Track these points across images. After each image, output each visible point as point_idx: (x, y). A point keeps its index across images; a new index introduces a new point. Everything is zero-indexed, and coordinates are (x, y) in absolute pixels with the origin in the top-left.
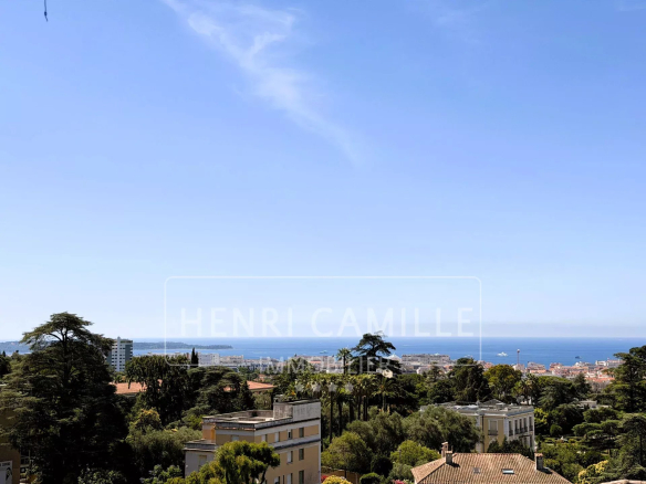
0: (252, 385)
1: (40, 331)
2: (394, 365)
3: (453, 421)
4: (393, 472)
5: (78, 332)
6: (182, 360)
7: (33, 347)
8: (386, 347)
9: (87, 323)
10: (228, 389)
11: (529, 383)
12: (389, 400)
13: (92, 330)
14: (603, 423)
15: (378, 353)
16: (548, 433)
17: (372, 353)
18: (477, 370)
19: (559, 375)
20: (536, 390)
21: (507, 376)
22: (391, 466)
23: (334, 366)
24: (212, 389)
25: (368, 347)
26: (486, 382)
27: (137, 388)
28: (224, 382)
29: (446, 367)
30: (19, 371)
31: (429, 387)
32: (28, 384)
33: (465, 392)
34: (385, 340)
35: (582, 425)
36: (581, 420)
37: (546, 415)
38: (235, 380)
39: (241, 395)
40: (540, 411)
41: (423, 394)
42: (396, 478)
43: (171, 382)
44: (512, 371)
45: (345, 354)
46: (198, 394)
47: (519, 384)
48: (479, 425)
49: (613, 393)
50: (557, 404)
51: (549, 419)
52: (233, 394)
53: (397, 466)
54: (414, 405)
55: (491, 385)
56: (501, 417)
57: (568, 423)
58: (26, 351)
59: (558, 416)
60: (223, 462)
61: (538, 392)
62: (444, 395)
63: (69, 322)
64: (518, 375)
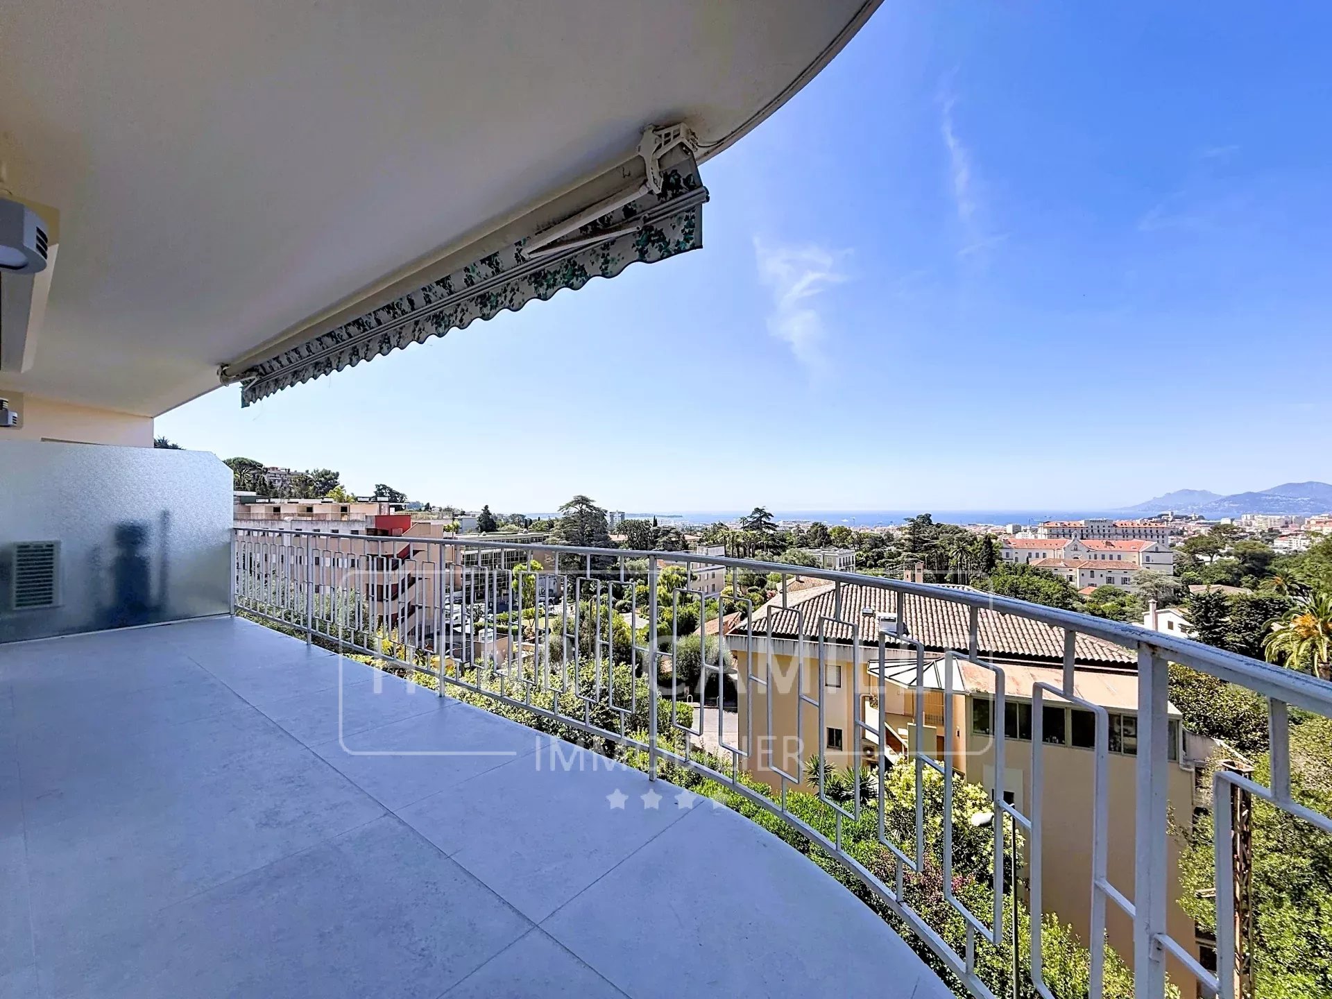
0: (688, 537)
1: (568, 505)
2: (773, 527)
3: (805, 558)
4: (766, 586)
5: (588, 506)
6: (647, 522)
7: (565, 514)
8: (767, 515)
9: (593, 501)
10: (674, 539)
11: (855, 537)
12: (768, 546)
13: (595, 505)
14: (896, 559)
15: (763, 519)
16: (866, 566)
17: (759, 519)
18: (824, 528)
19: (879, 533)
20: (860, 541)
21: (844, 533)
22: (766, 583)
23: (737, 527)
24: (665, 538)
25: (757, 515)
26: (829, 536)
27: (623, 538)
28: (671, 535)
29: (806, 528)
30: (558, 527)
31: (795, 540)
32: (563, 534)
33: (816, 541)
34: (767, 511)
35: (883, 560)
36: (883, 558)
37: (865, 555)
38: (678, 534)
39: (681, 542)
40: (861, 553)
41: (791, 543)
42: (768, 589)
43: (641, 534)
44: (846, 530)
45: (744, 519)
46: (657, 541)
47: (849, 537)
48: (821, 560)
49: (903, 541)
50: (872, 549)
51: (867, 557)
52: (677, 542)
53: (769, 582)
54: (784, 548)
55: (832, 538)
56: (835, 556)
57: (876, 561)
58: (561, 516)
59: (872, 556)
60: (664, 577)
61: (861, 541)
62: (804, 543)
63: (583, 500)
64: (849, 533)
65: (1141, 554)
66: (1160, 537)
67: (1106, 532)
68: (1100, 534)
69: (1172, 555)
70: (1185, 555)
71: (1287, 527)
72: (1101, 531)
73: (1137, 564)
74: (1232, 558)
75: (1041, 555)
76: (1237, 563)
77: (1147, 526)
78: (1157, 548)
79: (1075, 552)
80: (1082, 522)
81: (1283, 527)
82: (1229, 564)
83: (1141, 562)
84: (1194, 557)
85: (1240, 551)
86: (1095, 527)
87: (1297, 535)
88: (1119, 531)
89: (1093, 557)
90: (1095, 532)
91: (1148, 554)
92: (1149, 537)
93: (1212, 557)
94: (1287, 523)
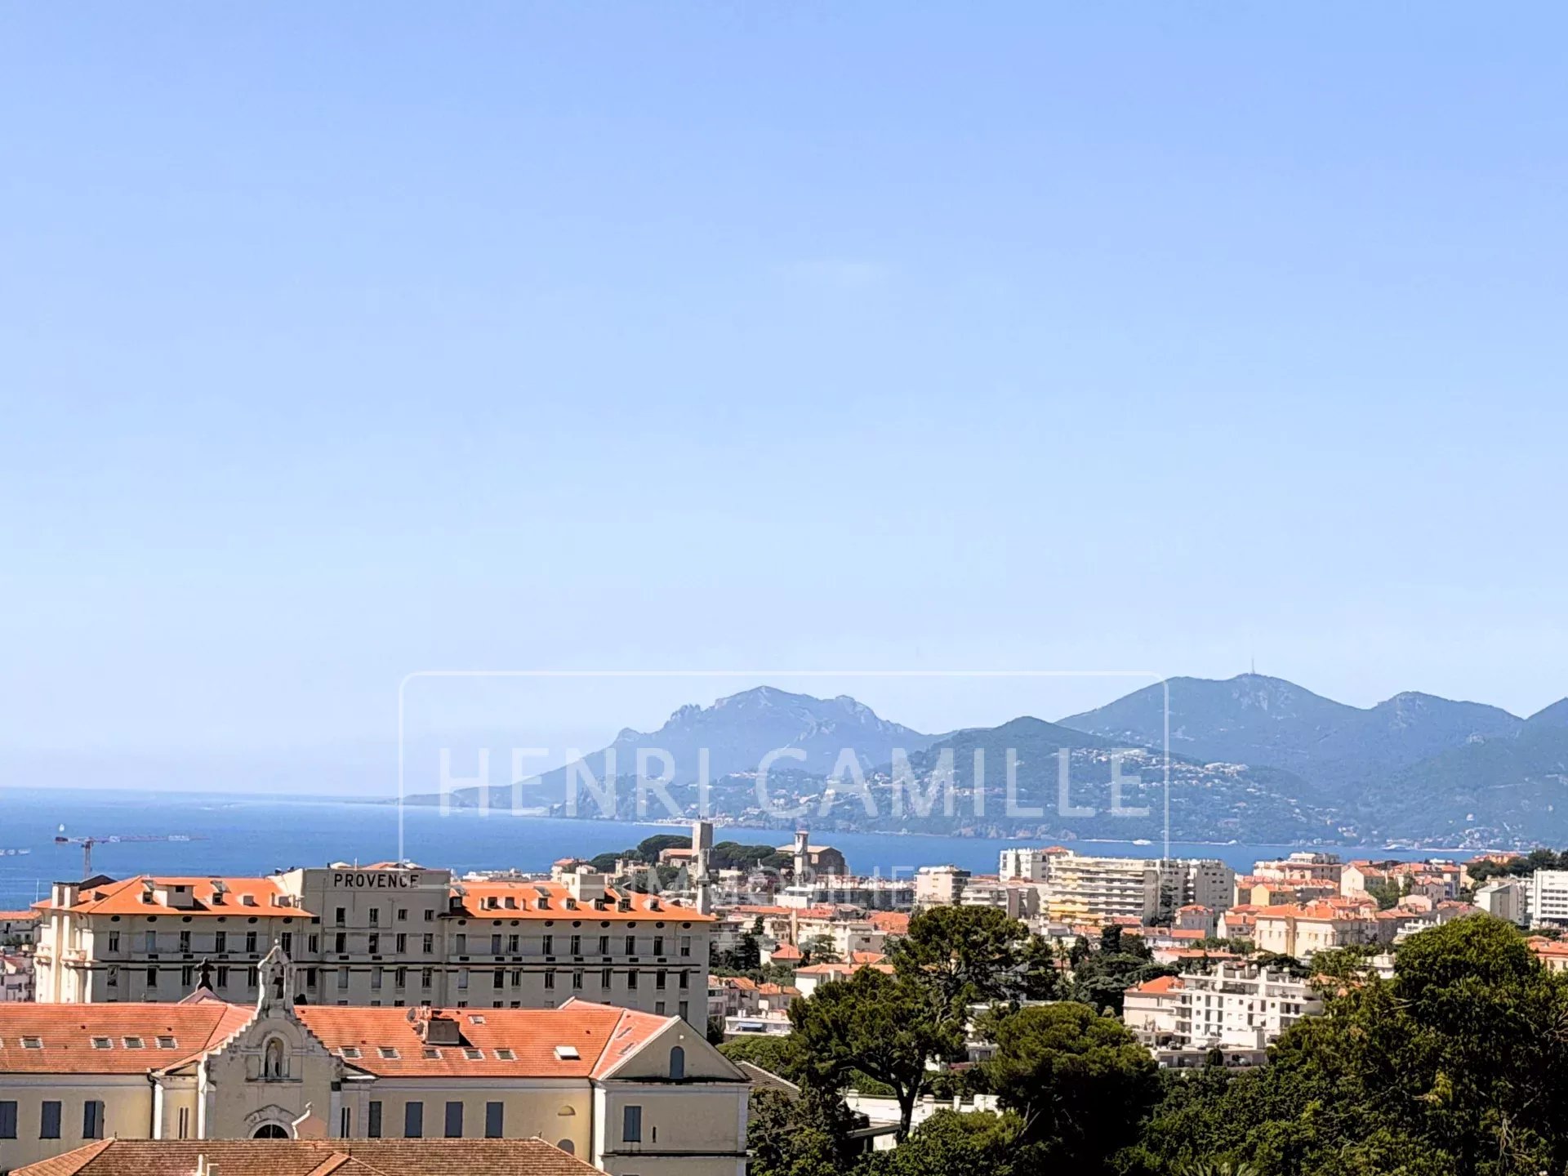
65: (600, 1094)
66: (672, 981)
67: (414, 950)
68: (379, 965)
69: (741, 1097)
70: (793, 1089)
71: (1168, 920)
72: (387, 945)
73: (580, 1153)
74: (985, 1103)
75: (72, 1121)
76: (1008, 1136)
77: (613, 911)
78: (678, 1054)
79: (273, 1092)
80: (291, 884)
81: (1153, 922)
82: (978, 1142)
83: (600, 1149)
84: (833, 1105)
85: (1025, 1066)
86: (356, 919)
87: (1206, 964)
88: (479, 947)
89: (360, 1119)
90: (357, 945)
91: (639, 1095)
92: (619, 981)
93: (907, 1108)
94: (1167, 901)
